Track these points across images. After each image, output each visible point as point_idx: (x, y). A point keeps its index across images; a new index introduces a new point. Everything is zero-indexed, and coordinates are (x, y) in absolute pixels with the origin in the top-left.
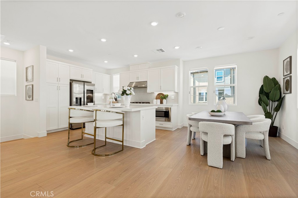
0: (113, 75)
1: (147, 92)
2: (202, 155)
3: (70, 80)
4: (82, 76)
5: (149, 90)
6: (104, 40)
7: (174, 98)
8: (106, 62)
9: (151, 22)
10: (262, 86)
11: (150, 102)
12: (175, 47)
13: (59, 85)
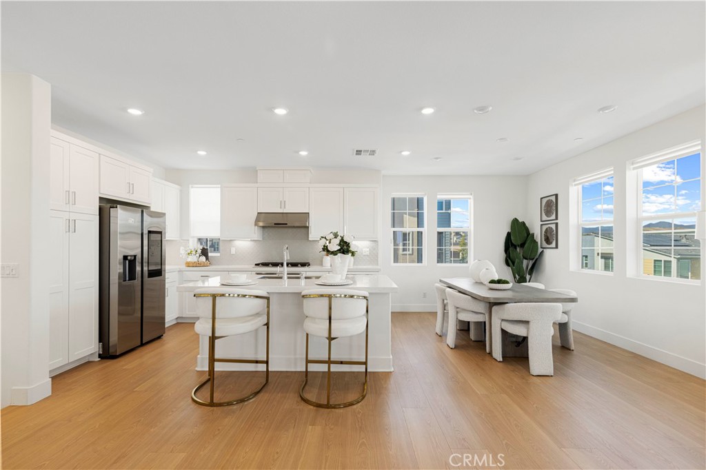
0: (190, 186)
1: (310, 239)
2: (499, 362)
3: (100, 198)
4: (131, 187)
5: (314, 234)
6: (281, 112)
7: (368, 253)
8: (202, 153)
9: (422, 108)
10: (509, 234)
11: (311, 263)
12: (401, 152)
13: (73, 217)
